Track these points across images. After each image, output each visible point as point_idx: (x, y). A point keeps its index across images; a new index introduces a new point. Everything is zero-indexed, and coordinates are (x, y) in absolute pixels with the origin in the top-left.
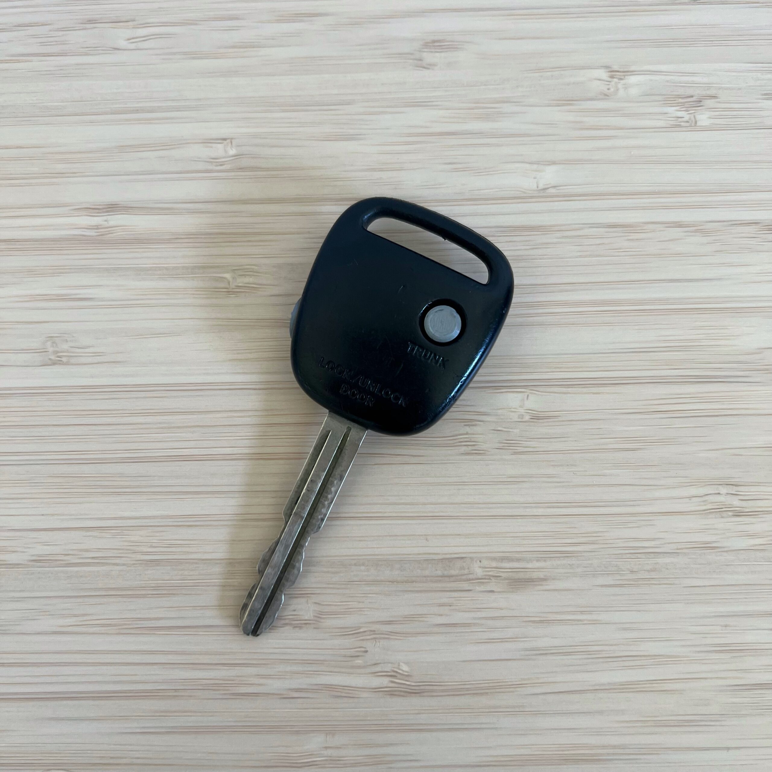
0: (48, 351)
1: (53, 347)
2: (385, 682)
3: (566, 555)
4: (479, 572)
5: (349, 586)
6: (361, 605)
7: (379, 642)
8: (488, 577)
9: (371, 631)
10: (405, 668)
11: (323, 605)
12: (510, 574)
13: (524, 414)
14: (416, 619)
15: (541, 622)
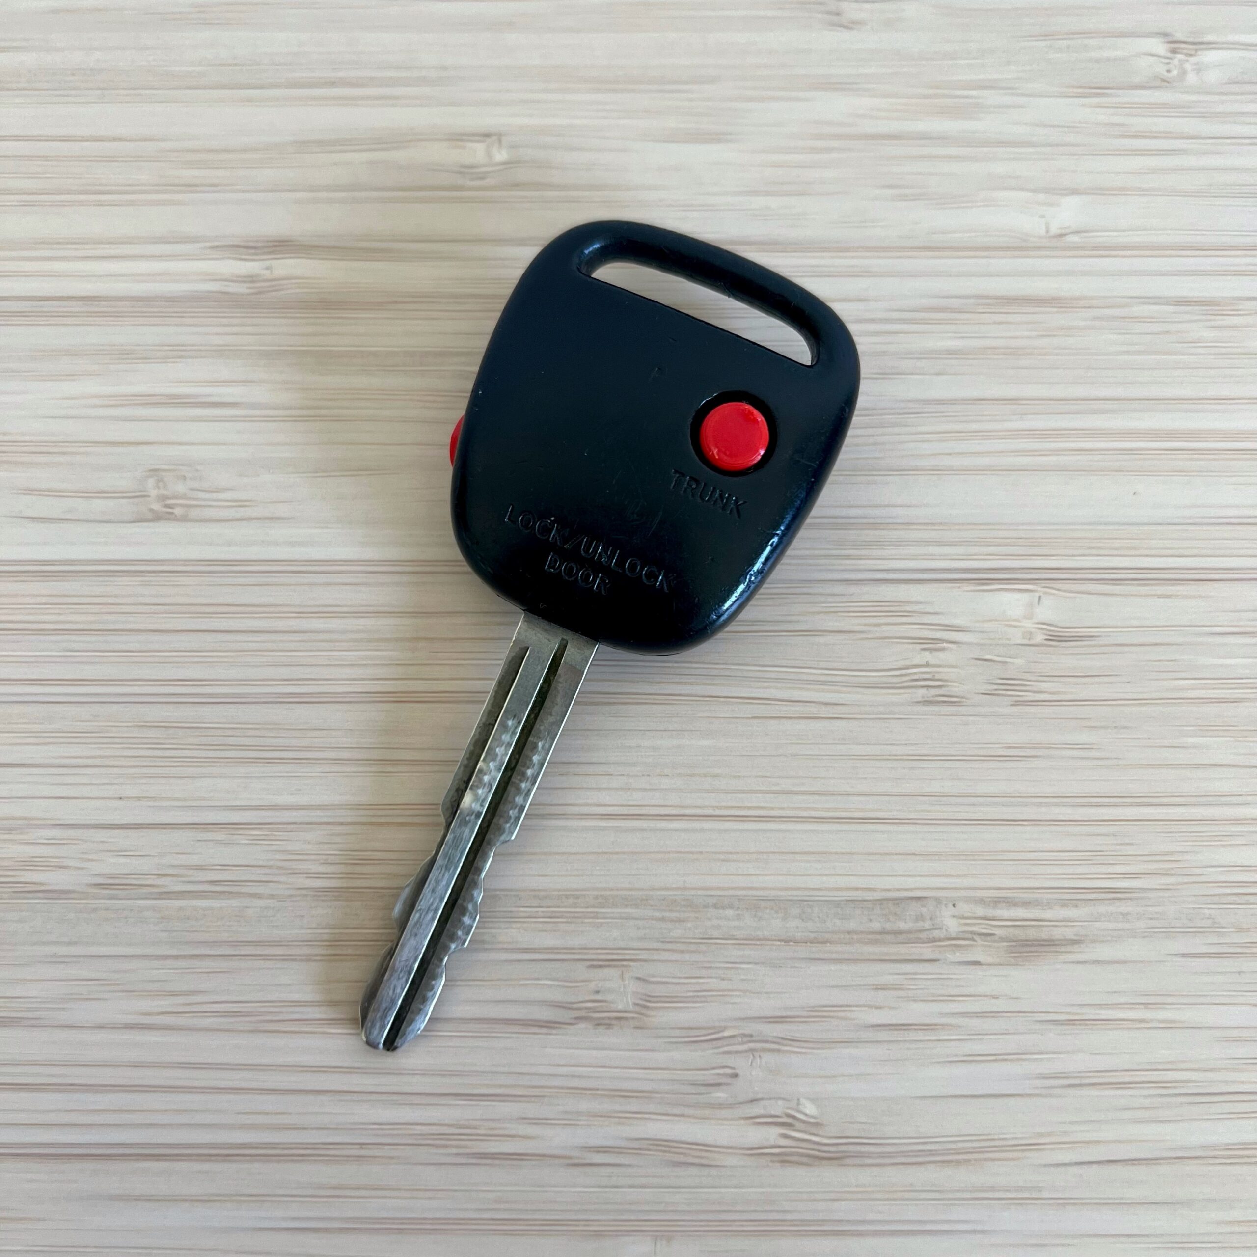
0: (149, 496)
1: (159, 488)
2: (772, 1135)
3: (1115, 894)
4: (952, 926)
5: (703, 947)
6: (724, 985)
7: (760, 1056)
8: (970, 936)
9: (744, 1035)
10: (810, 1109)
11: (653, 983)
12: (1011, 930)
13: (1033, 630)
14: (832, 1014)
15: (1071, 1022)
